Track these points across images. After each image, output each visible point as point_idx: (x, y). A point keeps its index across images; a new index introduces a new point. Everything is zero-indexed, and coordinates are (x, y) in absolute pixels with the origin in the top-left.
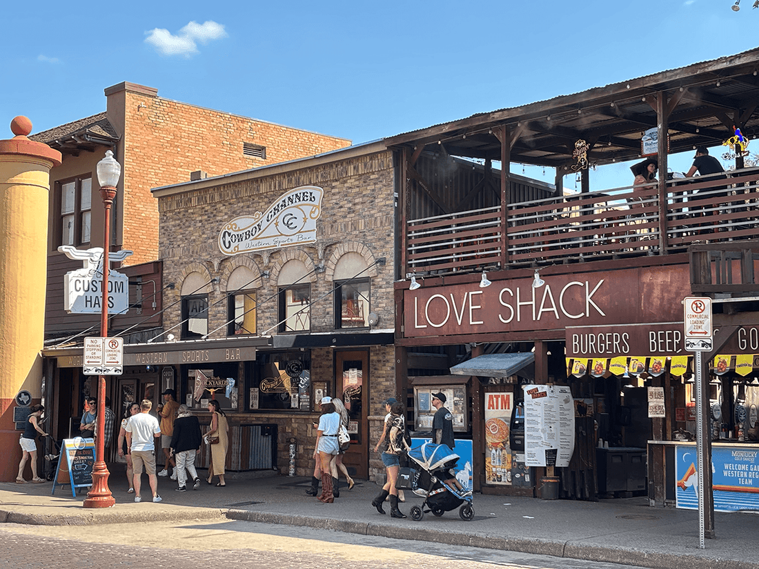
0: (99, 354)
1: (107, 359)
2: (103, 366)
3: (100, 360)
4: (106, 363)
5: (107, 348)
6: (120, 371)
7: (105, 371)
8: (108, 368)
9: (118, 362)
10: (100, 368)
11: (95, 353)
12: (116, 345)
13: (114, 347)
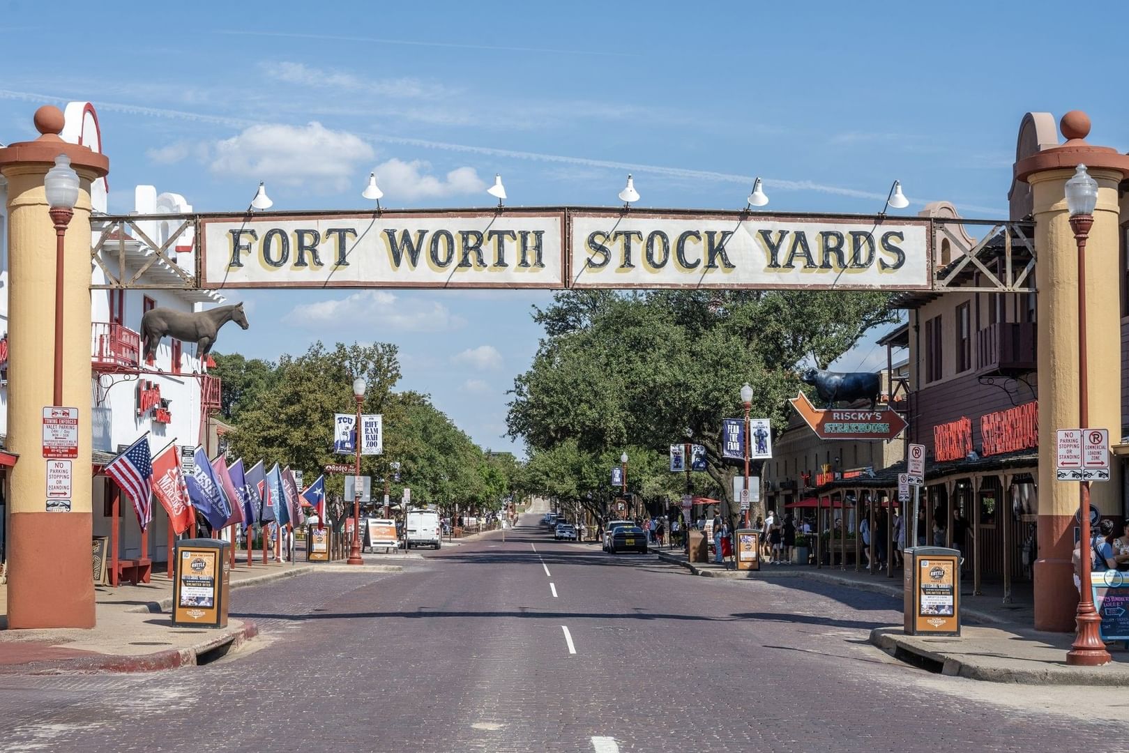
0: (1076, 452)
1: (1088, 458)
2: (1083, 468)
3: (1078, 461)
4: (1086, 465)
5: (1087, 443)
6: (1107, 475)
7: (1085, 476)
8: (1089, 471)
9: (1102, 463)
10: (1079, 472)
11: (1071, 451)
12: (1100, 439)
13: (1096, 441)
